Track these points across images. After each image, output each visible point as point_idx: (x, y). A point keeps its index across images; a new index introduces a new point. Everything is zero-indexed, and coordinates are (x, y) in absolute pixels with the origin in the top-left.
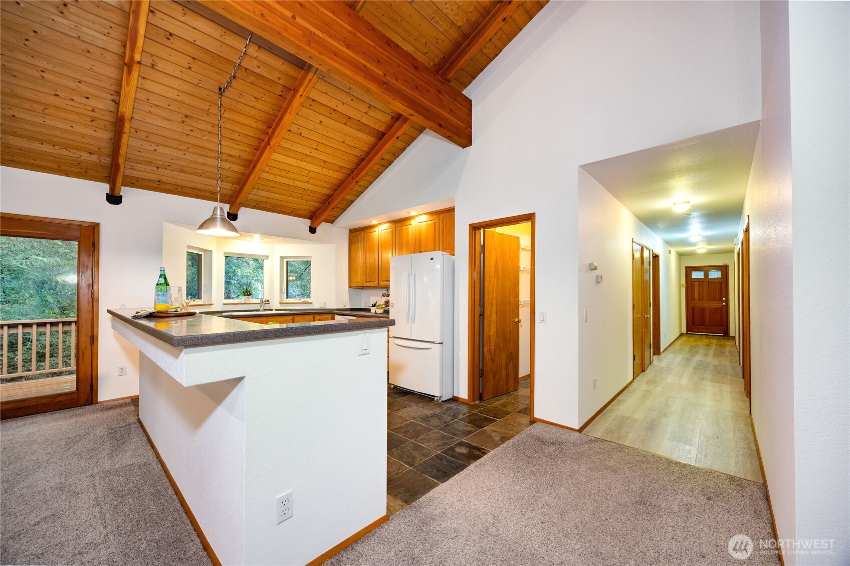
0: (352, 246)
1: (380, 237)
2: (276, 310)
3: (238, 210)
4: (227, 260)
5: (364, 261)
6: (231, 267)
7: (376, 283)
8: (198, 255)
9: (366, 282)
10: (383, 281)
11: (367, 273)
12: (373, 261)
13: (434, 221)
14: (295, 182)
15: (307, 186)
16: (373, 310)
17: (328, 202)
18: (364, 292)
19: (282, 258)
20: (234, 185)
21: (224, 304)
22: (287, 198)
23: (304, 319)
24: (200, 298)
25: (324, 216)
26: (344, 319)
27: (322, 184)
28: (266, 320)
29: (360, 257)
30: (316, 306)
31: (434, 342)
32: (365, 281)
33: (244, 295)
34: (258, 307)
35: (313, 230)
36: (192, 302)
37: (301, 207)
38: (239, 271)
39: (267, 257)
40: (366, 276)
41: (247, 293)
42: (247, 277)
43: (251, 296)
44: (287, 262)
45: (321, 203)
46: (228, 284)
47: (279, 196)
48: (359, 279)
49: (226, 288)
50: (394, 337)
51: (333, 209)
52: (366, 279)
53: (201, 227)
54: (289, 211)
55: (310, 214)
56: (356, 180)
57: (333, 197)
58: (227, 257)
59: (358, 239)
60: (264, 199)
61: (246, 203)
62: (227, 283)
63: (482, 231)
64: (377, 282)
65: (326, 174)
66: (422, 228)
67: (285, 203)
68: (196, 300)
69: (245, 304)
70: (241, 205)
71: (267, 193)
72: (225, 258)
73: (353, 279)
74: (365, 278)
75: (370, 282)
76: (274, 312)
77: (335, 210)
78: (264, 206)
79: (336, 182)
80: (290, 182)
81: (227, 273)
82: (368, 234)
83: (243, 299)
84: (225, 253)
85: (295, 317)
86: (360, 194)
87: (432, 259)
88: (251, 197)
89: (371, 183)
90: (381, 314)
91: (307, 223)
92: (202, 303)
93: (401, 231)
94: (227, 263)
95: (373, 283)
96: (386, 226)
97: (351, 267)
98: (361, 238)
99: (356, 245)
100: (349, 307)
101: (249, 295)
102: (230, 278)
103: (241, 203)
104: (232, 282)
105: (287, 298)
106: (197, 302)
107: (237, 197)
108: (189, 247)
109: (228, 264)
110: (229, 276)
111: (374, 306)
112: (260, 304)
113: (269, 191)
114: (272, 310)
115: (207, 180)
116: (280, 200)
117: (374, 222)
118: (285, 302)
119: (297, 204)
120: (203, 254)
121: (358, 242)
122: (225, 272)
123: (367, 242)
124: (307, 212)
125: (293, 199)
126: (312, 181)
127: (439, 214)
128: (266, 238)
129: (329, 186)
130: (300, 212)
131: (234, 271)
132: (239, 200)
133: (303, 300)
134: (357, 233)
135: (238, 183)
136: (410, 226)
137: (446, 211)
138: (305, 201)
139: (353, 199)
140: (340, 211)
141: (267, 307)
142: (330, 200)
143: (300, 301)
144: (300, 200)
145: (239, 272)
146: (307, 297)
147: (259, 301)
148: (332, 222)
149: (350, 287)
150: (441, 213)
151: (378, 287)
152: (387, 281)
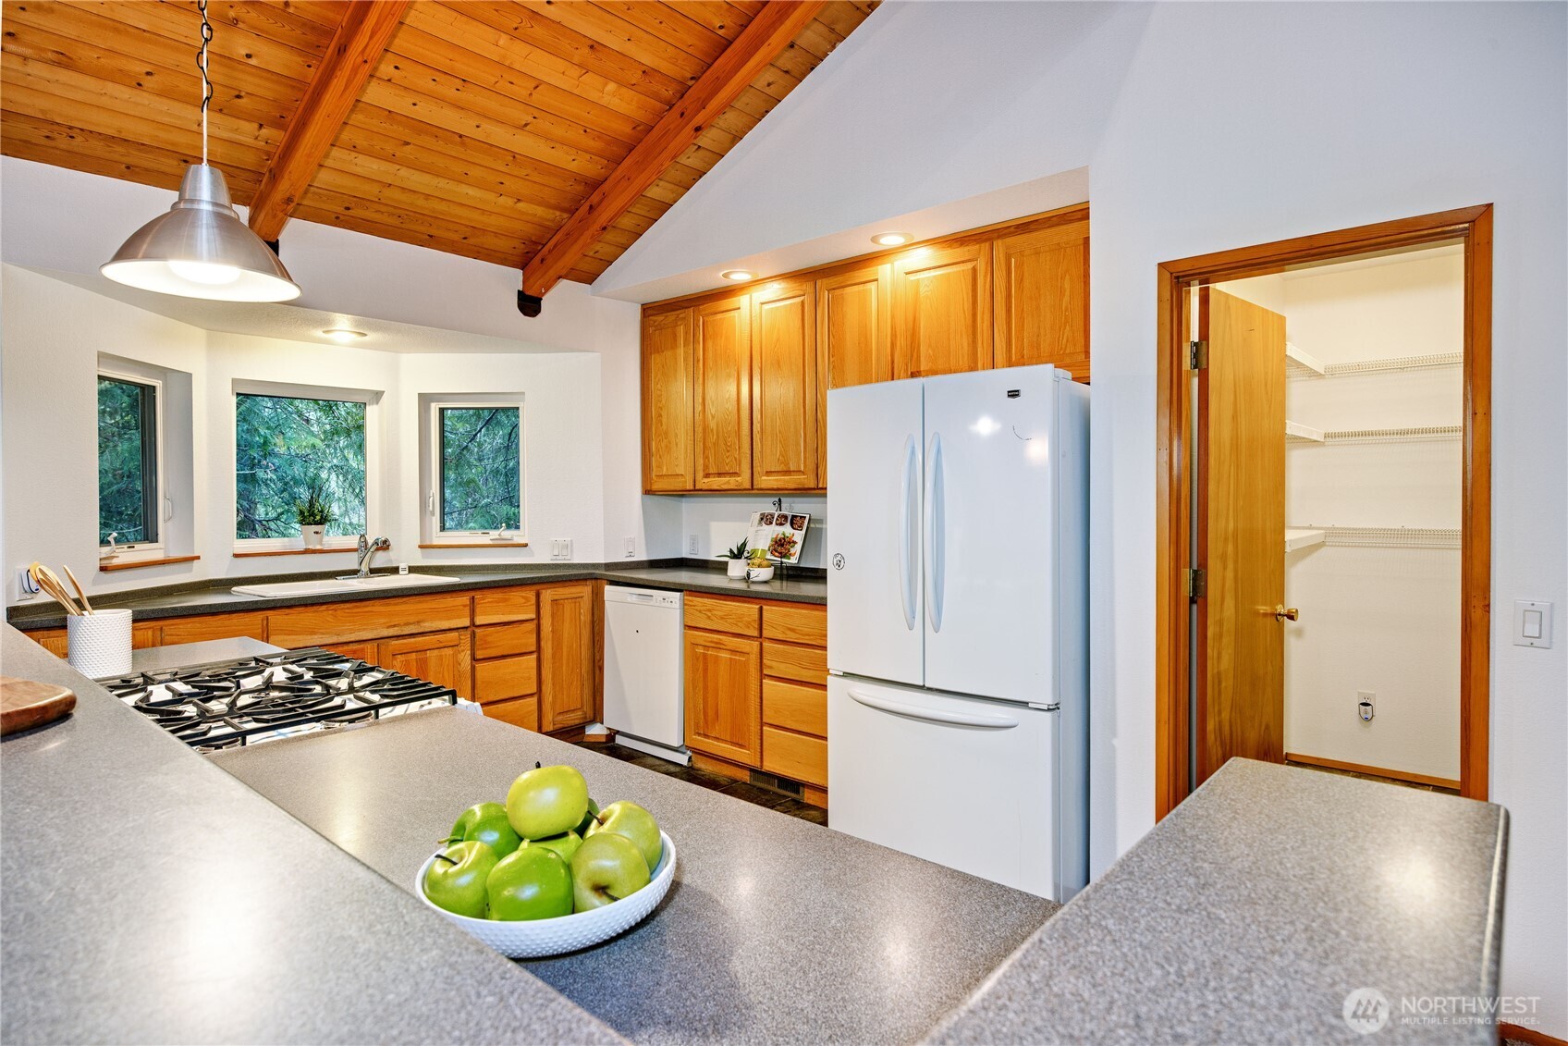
0: (655, 360)
1: (755, 325)
2: (412, 570)
3: (281, 224)
4: (243, 408)
5: (699, 408)
6: (256, 430)
7: (744, 480)
8: (143, 387)
9: (707, 475)
10: (769, 473)
11: (709, 444)
12: (732, 406)
13: (969, 266)
14: (486, 126)
15: (526, 144)
16: (737, 569)
17: (585, 207)
18: (689, 507)
19: (425, 399)
20: (264, 131)
21: (236, 556)
22: (452, 186)
23: (505, 600)
24: (150, 536)
25: (570, 258)
26: (634, 599)
27: (575, 135)
28: (382, 609)
29: (679, 394)
30: (541, 555)
31: (1024, 704)
32: (700, 474)
33: (303, 522)
34: (350, 562)
35: (529, 305)
36: (124, 555)
37: (493, 222)
38: (279, 441)
39: (378, 395)
40: (706, 457)
41: (313, 515)
42: (305, 459)
43: (327, 526)
44: (442, 411)
45: (563, 210)
46: (247, 482)
47: (426, 178)
48: (680, 463)
49: (240, 496)
50: (847, 675)
51: (604, 228)
52: (706, 467)
53: (126, 252)
54: (456, 237)
55: (521, 248)
56: (698, 120)
57: (606, 186)
58: (243, 397)
59: (675, 336)
60: (370, 191)
61: (305, 202)
62: (242, 479)
63: (1195, 290)
64: (749, 475)
65: (594, 96)
66: (923, 290)
67: (442, 207)
68: (138, 546)
69: (307, 552)
70: (290, 208)
71: (384, 166)
72: (234, 400)
73: (659, 466)
74: (700, 462)
75: (720, 475)
76: (405, 580)
77: (609, 236)
78: (370, 215)
79: (625, 129)
80: (464, 124)
81: (243, 447)
82: (711, 318)
83: (300, 536)
84: (235, 381)
85: (478, 595)
86: (695, 180)
87: (1014, 394)
88: (324, 178)
89: (736, 138)
90: (766, 582)
91: (514, 278)
92: (159, 556)
93: (834, 306)
94: (243, 418)
95: (732, 480)
96: (775, 289)
97: (650, 429)
98: (686, 333)
99: (669, 353)
100: (644, 558)
101: (321, 523)
102: (253, 464)
103: (289, 200)
104: (261, 474)
105: (443, 528)
106: (144, 552)
107: (275, 176)
108: (104, 358)
109: (245, 420)
110: (251, 456)
111: (738, 554)
112: (355, 550)
113: (392, 159)
114: (395, 570)
115: (165, 105)
116: (427, 197)
117: (739, 277)
118: (435, 542)
119: (483, 211)
120: (158, 384)
121: (674, 346)
122: (238, 445)
123: (710, 343)
124: (517, 243)
125: (472, 191)
126: (544, 124)
127: (991, 240)
128: (377, 329)
129: (596, 145)
130: (491, 242)
131: (266, 443)
132: (283, 188)
133: (494, 534)
134: (672, 316)
135: (279, 123)
136: (872, 286)
137: (1018, 226)
138: (509, 202)
139: (667, 197)
140: (623, 241)
141: (380, 560)
142: (595, 198)
143: (485, 540)
144: (491, 196)
145: (279, 445)
146: (509, 527)
147: (353, 541)
148: (589, 278)
149: (647, 492)
150: (999, 237)
151: (752, 491)
152: (788, 472)
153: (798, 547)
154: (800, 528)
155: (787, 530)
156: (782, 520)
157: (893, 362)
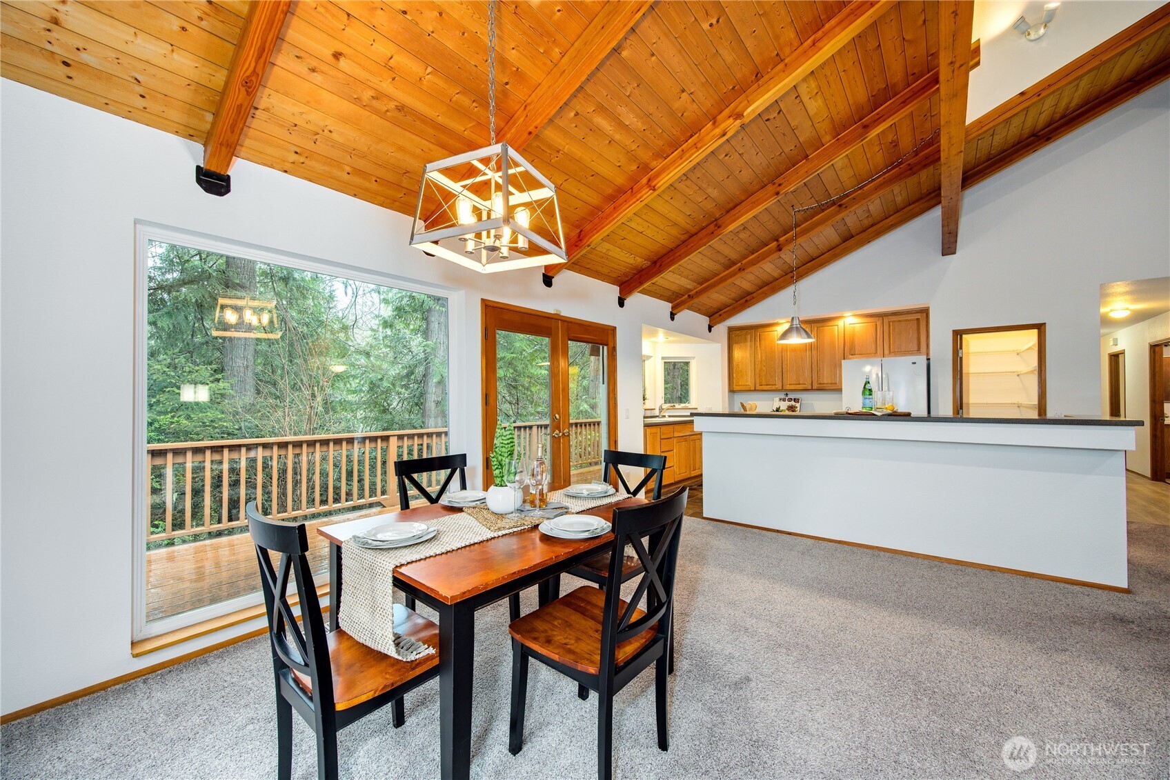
0: (735, 346)
5: (757, 363)
7: (778, 387)
9: (761, 385)
10: (791, 384)
11: (762, 375)
12: (772, 362)
13: (874, 324)
32: (757, 385)
35: (710, 329)
39: (649, 358)
40: (760, 379)
48: (747, 382)
52: (762, 382)
55: (716, 312)
57: (750, 293)
59: (746, 339)
64: (781, 385)
66: (857, 330)
73: (736, 383)
74: (758, 381)
75: (767, 385)
82: (764, 333)
87: (914, 363)
93: (820, 332)
95: (773, 386)
97: (733, 370)
98: (751, 338)
99: (742, 344)
105: (665, 403)
121: (745, 342)
127: (883, 316)
134: (744, 332)
136: (836, 327)
146: (686, 402)
149: (732, 391)
151: (782, 390)
152: (799, 384)
153: (798, 408)
154: (798, 402)
155: (793, 403)
156: (790, 400)
157: (844, 350)
